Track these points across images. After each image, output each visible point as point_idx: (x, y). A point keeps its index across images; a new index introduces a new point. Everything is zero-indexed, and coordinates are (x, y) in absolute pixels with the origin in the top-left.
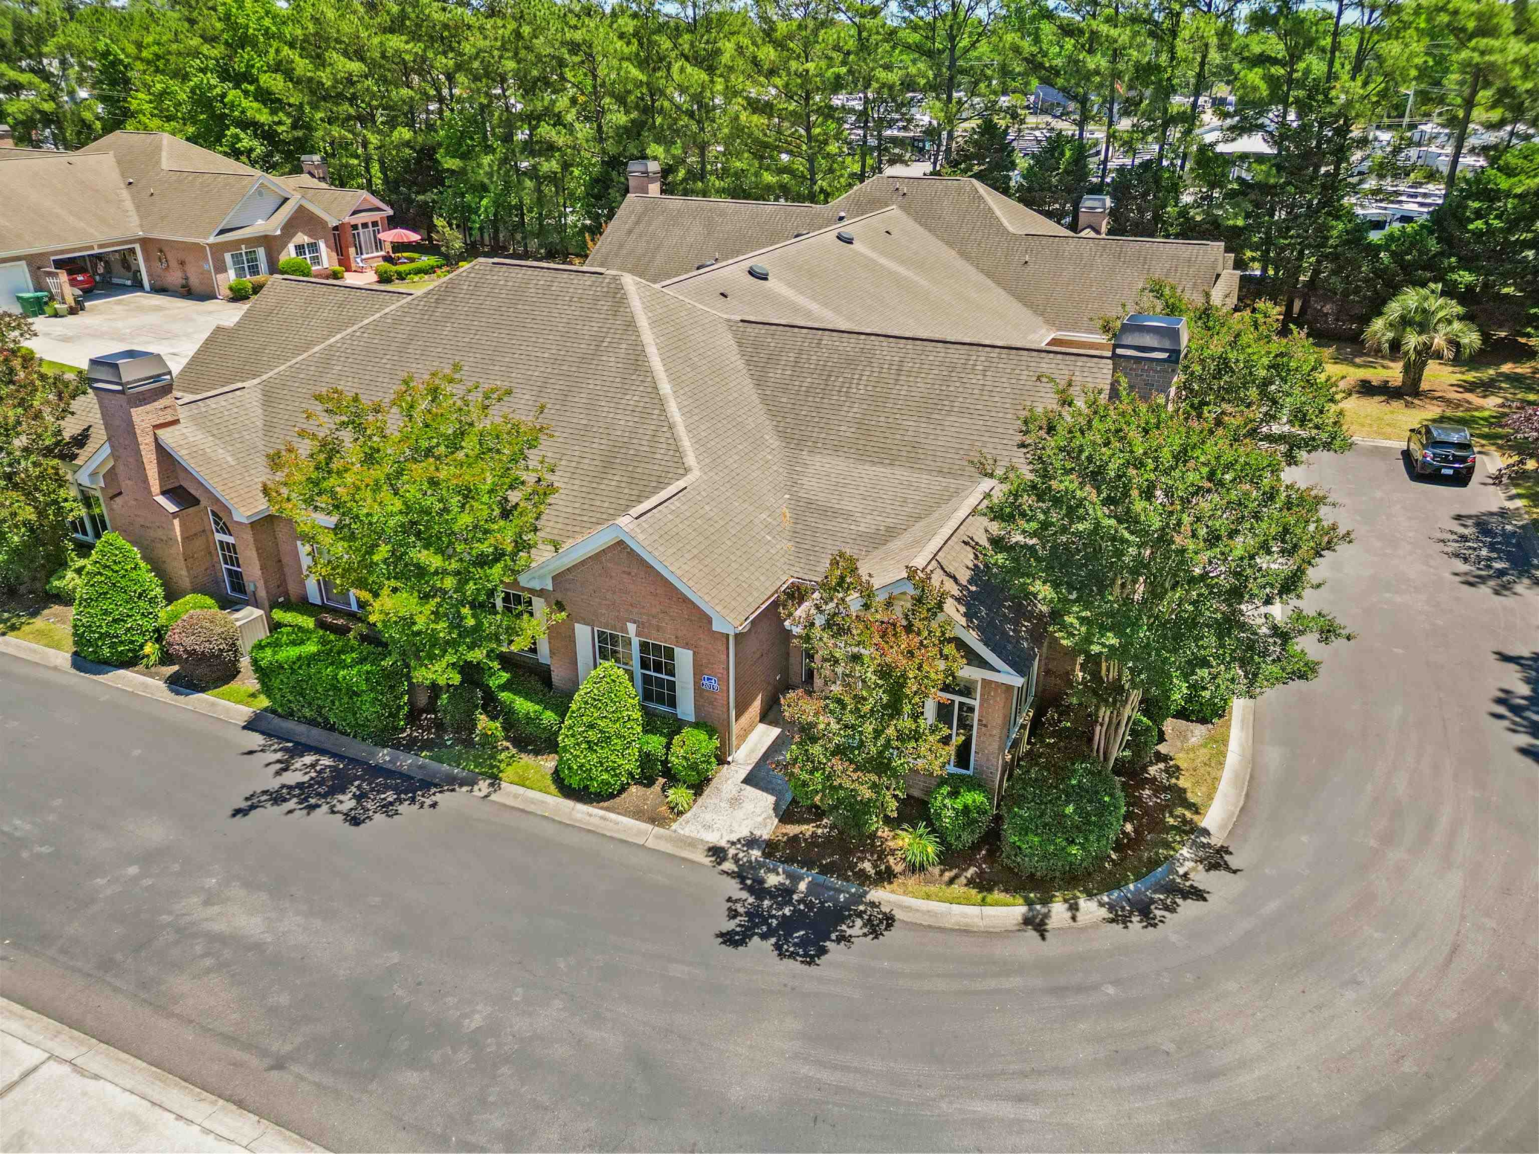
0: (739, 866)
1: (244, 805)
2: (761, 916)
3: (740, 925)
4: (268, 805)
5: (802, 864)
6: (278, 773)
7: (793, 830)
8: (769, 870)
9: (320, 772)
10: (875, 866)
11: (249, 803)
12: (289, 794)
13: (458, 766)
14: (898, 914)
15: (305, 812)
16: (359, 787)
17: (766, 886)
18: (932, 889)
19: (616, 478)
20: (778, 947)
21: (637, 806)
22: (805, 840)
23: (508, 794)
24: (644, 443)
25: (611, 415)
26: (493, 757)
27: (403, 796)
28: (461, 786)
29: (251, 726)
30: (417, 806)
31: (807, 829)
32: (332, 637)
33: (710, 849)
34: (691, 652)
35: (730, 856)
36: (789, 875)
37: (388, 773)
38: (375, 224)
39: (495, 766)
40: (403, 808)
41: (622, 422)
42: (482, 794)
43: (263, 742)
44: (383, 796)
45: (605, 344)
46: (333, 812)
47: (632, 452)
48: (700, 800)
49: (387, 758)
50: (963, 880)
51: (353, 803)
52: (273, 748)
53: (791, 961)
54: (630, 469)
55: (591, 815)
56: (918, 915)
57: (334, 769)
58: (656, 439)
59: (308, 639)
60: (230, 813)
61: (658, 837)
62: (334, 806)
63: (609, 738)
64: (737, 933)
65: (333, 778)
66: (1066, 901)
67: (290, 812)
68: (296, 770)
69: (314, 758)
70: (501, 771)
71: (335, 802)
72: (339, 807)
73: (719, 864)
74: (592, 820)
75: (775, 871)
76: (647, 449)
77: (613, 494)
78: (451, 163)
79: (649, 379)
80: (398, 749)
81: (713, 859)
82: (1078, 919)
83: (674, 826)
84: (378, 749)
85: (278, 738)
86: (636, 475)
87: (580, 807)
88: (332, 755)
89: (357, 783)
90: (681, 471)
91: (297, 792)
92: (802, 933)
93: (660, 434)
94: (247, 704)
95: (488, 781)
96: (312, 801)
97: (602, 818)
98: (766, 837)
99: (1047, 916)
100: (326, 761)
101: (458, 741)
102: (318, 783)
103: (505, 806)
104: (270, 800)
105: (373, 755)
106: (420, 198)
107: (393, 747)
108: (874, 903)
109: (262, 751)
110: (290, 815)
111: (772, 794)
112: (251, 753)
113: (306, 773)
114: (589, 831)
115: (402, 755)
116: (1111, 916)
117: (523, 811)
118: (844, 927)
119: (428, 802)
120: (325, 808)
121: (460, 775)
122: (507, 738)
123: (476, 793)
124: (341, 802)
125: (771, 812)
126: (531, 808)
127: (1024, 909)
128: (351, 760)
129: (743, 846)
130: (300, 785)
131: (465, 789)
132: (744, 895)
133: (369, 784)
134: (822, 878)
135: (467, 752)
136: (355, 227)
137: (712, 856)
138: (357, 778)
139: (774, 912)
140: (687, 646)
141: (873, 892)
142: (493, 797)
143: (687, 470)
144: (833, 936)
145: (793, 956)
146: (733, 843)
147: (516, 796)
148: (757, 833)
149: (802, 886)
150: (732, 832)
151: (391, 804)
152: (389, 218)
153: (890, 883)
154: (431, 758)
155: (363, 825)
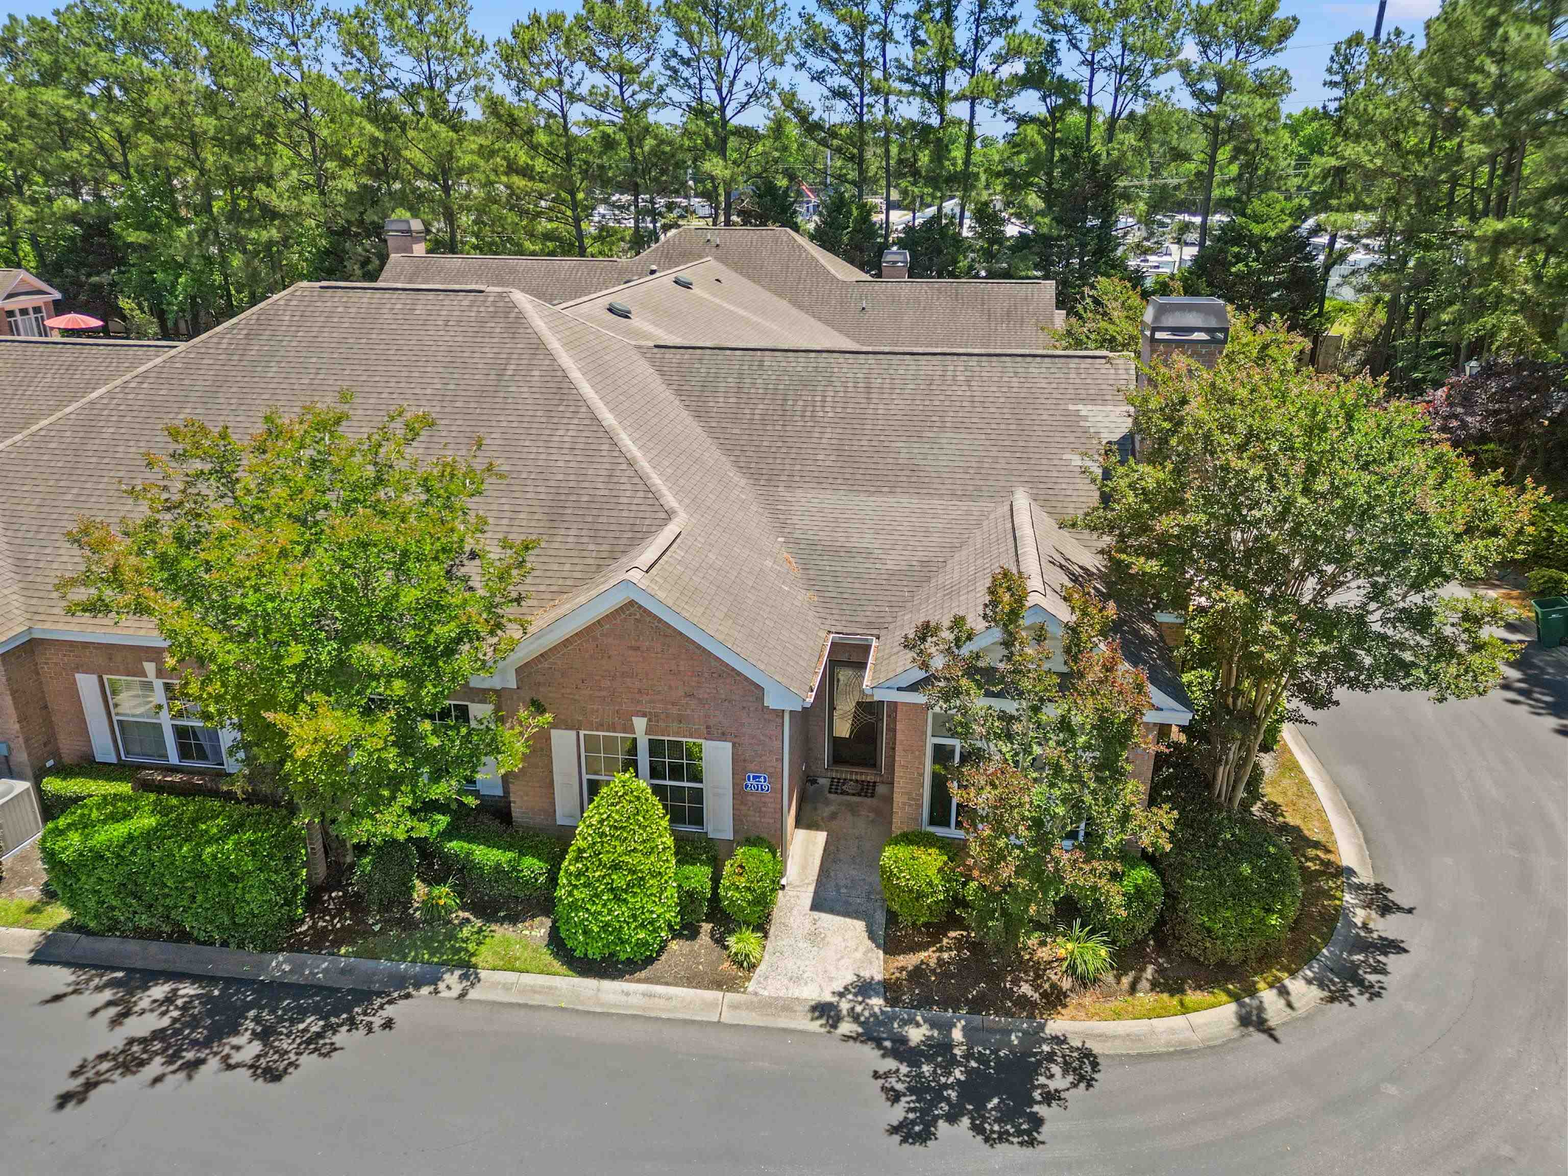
0: (861, 1024)
1: (75, 1084)
2: (929, 1089)
3: (910, 1110)
4: (116, 1076)
5: (944, 1004)
6: (116, 1022)
7: (910, 960)
8: (905, 1023)
9: (185, 1008)
10: (1036, 988)
11: (81, 1080)
12: (145, 1051)
13: (404, 959)
14: (1096, 1048)
15: (182, 1075)
16: (257, 1020)
17: (912, 1044)
18: (1116, 1004)
19: (572, 532)
20: (977, 1129)
21: (689, 968)
22: (933, 971)
23: (494, 985)
24: (600, 485)
25: (543, 456)
26: (451, 936)
27: (333, 1020)
28: (418, 986)
29: (41, 957)
30: (362, 1031)
31: (929, 956)
32: (174, 801)
33: (814, 1009)
34: (729, 745)
35: (845, 1012)
36: (933, 1025)
37: (298, 990)
38: (37, 310)
39: (461, 949)
40: (341, 1037)
41: (560, 464)
42: (455, 992)
43: (73, 978)
44: (301, 1026)
45: (510, 372)
46: (230, 1067)
47: (585, 498)
48: (769, 944)
49: (287, 968)
50: (1144, 985)
51: (256, 1047)
52: (92, 984)
53: (1005, 1145)
54: (590, 519)
55: (628, 994)
56: (1117, 1042)
57: (206, 999)
58: (615, 480)
59: (136, 809)
60: (53, 1103)
61: (734, 1007)
62: (228, 1056)
63: (642, 878)
64: (913, 1123)
65: (210, 1014)
66: (1271, 986)
67: (158, 1080)
68: (143, 1012)
69: (167, 988)
70: (473, 955)
71: (227, 1050)
72: (236, 1058)
73: (835, 1026)
74: (633, 1000)
75: (912, 1021)
76: (607, 493)
77: (575, 553)
78: (135, 237)
79: (584, 409)
80: (300, 951)
81: (823, 1021)
82: (1296, 1005)
83: (751, 986)
84: (267, 956)
85: (95, 967)
86: (600, 527)
87: (607, 985)
88: (195, 978)
89: (252, 1013)
90: (663, 515)
91: (157, 1046)
92: (996, 1101)
93: (618, 473)
94: (26, 925)
95: (458, 973)
96: (189, 1055)
97: (644, 995)
98: (878, 977)
99: (1261, 1008)
100: (188, 990)
101: (388, 923)
102: (186, 1025)
103: (494, 1003)
104: (116, 1068)
105: (262, 967)
106: (95, 279)
107: (291, 949)
108: (1057, 1037)
109: (75, 992)
110: (159, 1086)
111: (857, 918)
112: (57, 998)
113: (163, 1014)
114: (634, 1016)
115: (309, 959)
116: (1326, 994)
117: (526, 1006)
118: (1042, 1080)
119: (377, 1021)
120: (214, 1063)
121: (412, 971)
122: (463, 907)
123: (445, 994)
124: (238, 1048)
125: (869, 943)
126: (536, 1000)
127: (1232, 1007)
128: (229, 981)
129: (856, 995)
130: (158, 1035)
131: (425, 990)
132: (891, 1064)
133: (273, 1011)
134: (977, 1019)
135: (410, 936)
136: (11, 314)
137: (820, 1017)
138: (249, 1006)
139: (943, 1080)
140: (723, 737)
141: (1050, 1023)
142: (473, 994)
143: (669, 515)
144: (1037, 1095)
145: (1003, 1137)
146: (841, 995)
147: (507, 987)
148: (866, 974)
149: (957, 1035)
150: (831, 979)
151: (319, 1035)
152: (56, 302)
153: (1065, 1006)
154: (357, 955)
155: (286, 1079)
